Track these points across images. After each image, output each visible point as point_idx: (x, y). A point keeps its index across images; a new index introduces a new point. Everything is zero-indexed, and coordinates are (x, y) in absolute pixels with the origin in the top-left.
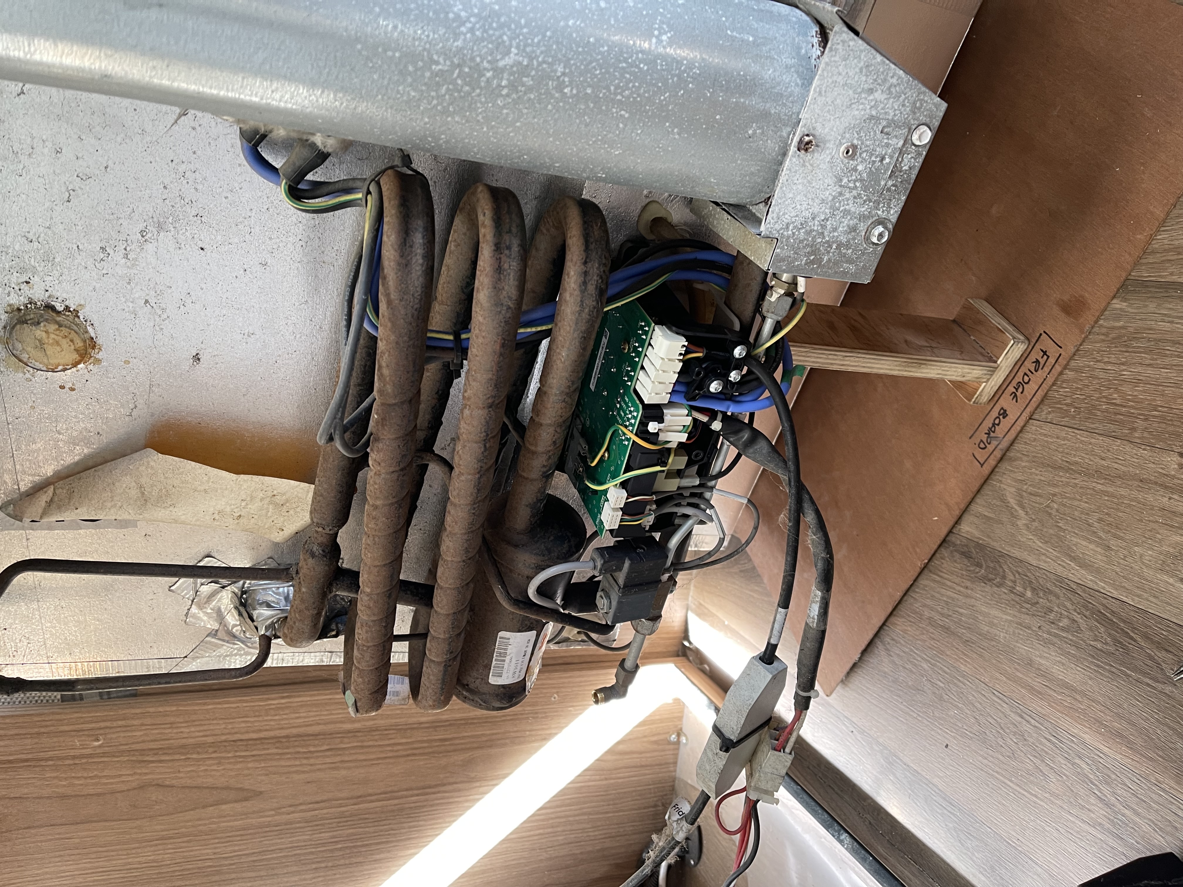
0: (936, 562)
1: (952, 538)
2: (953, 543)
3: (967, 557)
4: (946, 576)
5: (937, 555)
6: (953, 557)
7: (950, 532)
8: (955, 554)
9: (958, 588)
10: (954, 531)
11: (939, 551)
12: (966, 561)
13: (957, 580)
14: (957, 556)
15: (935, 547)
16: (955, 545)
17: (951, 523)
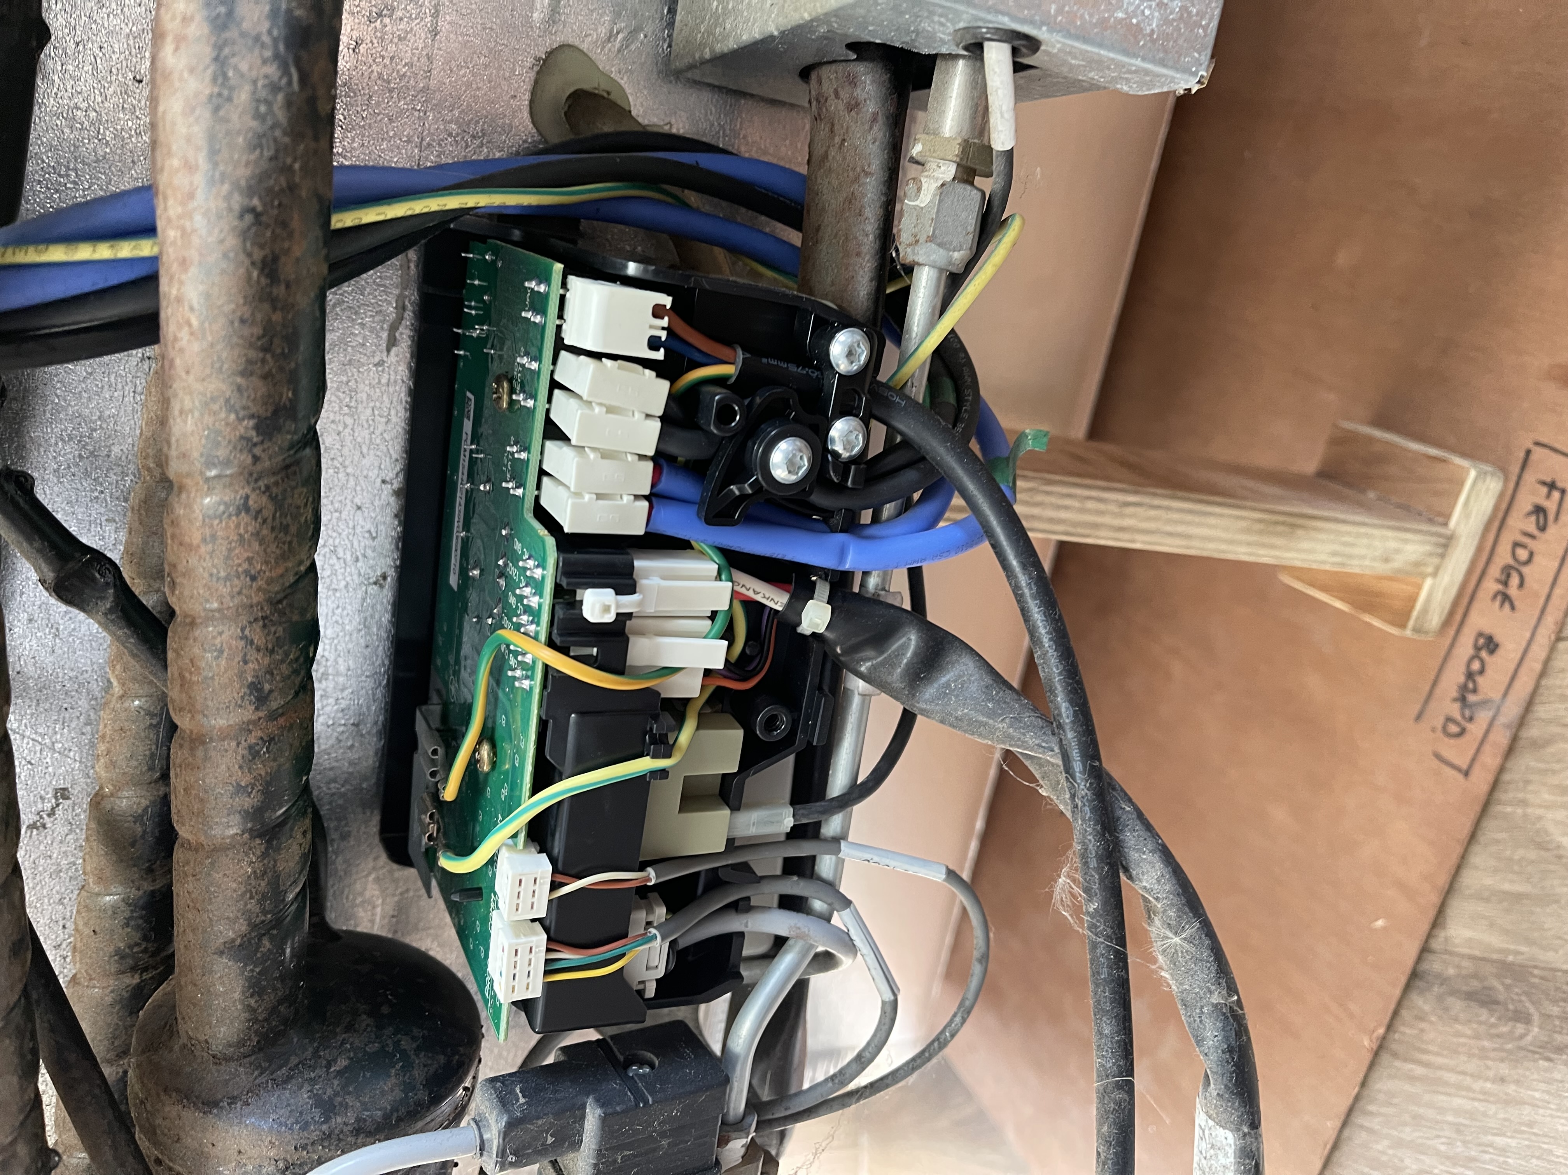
0: (1406, 1031)
1: (1434, 965)
2: (1438, 976)
3: (1483, 1004)
4: (1440, 1060)
5: (1404, 1013)
6: (1446, 1009)
7: (1425, 950)
8: (1450, 1000)
9: (1478, 1085)
10: (1435, 944)
11: (1406, 1003)
12: (1484, 1014)
13: (1472, 1066)
14: (1457, 1005)
15: (1398, 992)
16: (1444, 980)
17: (1425, 927)
